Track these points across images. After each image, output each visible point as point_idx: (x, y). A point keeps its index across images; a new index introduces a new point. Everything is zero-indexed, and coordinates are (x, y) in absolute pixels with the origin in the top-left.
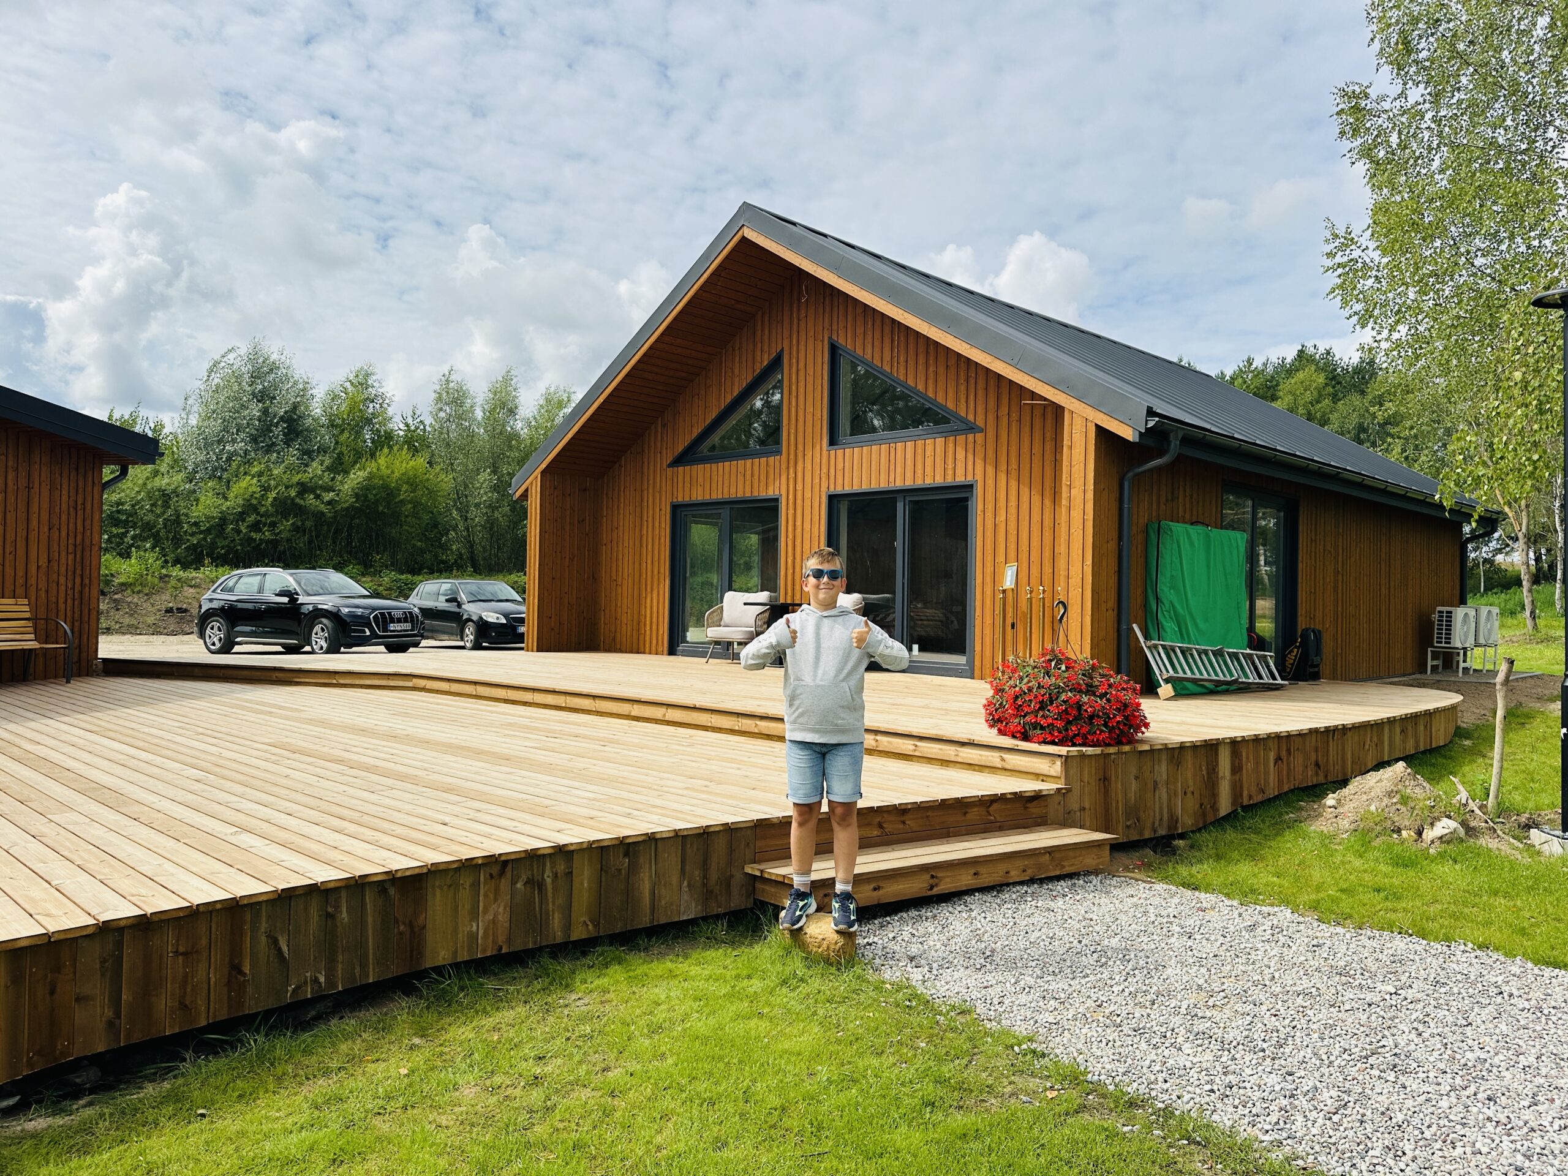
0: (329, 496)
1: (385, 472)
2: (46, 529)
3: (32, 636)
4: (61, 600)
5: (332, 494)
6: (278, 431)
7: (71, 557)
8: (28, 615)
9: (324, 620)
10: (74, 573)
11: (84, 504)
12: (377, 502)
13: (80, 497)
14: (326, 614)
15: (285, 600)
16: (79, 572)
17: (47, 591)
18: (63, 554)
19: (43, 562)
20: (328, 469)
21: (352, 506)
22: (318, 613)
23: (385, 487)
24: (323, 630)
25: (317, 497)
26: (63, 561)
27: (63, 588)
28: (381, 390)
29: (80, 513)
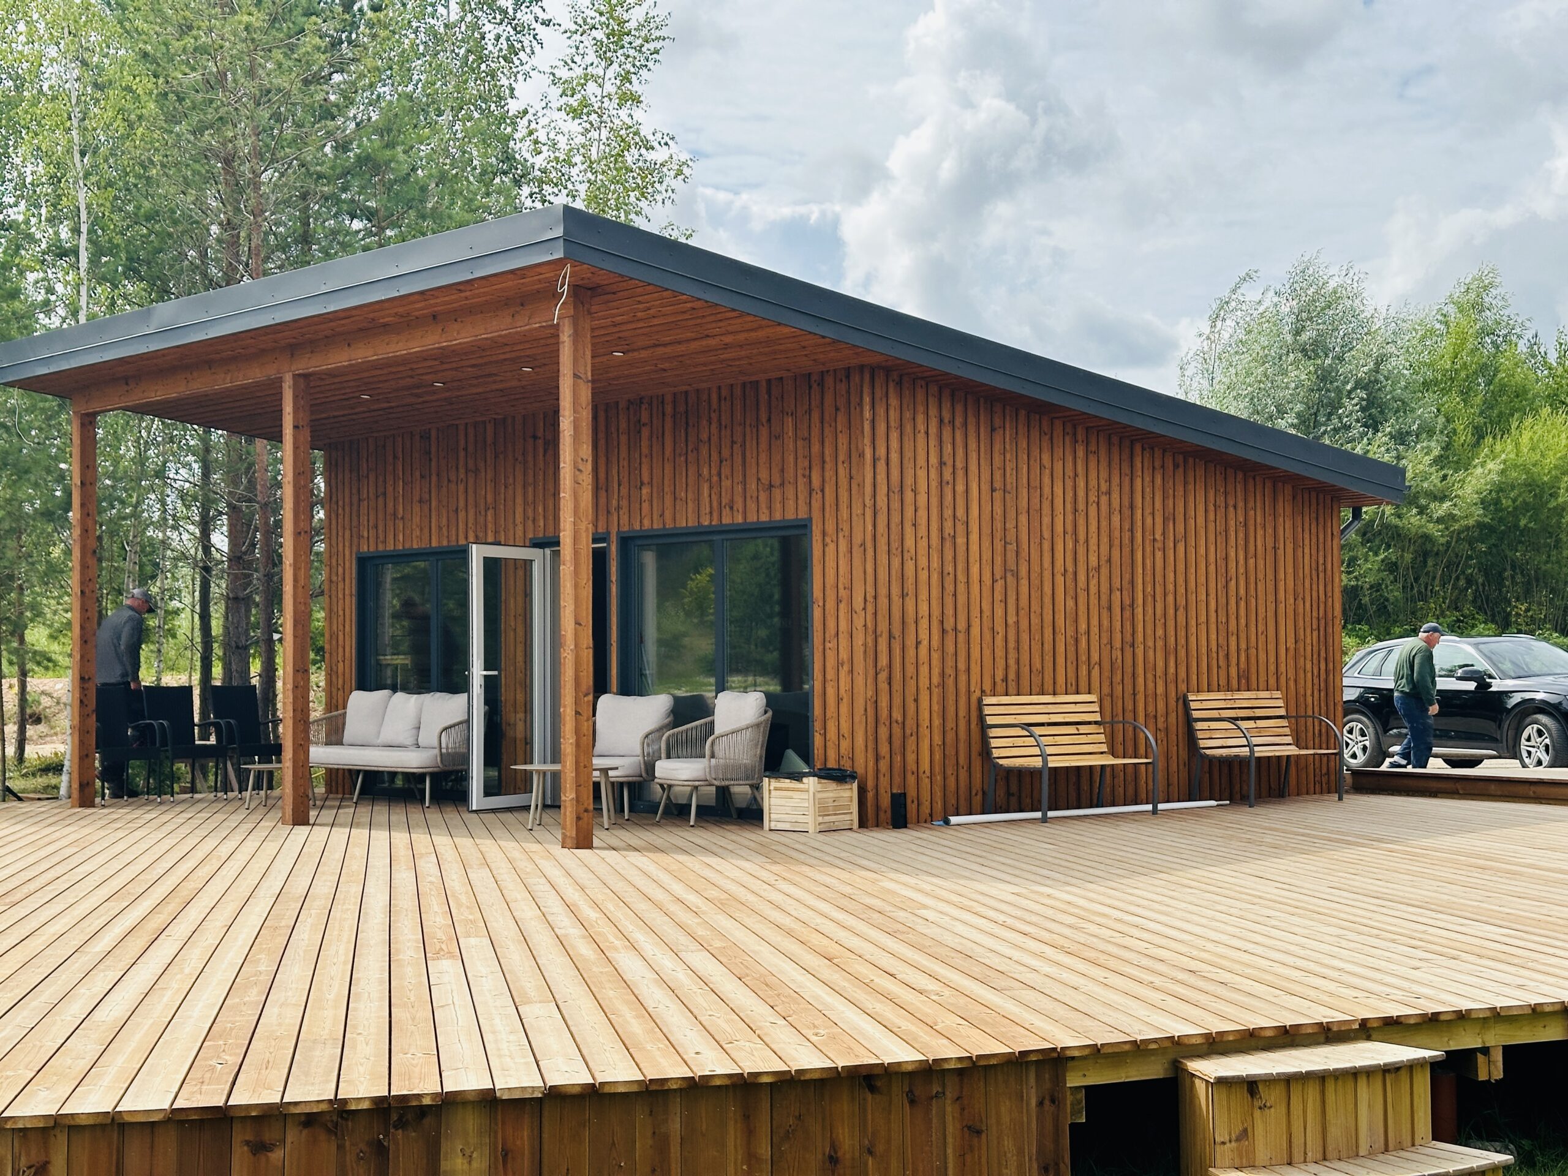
0: (1441, 509)
1: (1527, 456)
2: (1292, 601)
3: (1289, 740)
4: (1309, 692)
5: (1447, 504)
6: (1350, 407)
7: (1315, 634)
8: (1282, 712)
9: (1543, 719)
10: (1319, 655)
11: (1324, 564)
12: (1517, 512)
13: (1321, 553)
14: (1543, 708)
15: (1471, 686)
16: (1323, 654)
17: (1296, 681)
18: (1308, 631)
19: (1291, 644)
20: (1437, 461)
21: (1480, 525)
22: (1531, 708)
23: (1531, 485)
24: (1540, 733)
25: (1422, 510)
26: (1308, 641)
27: (1309, 675)
28: (1506, 312)
29: (1321, 575)
